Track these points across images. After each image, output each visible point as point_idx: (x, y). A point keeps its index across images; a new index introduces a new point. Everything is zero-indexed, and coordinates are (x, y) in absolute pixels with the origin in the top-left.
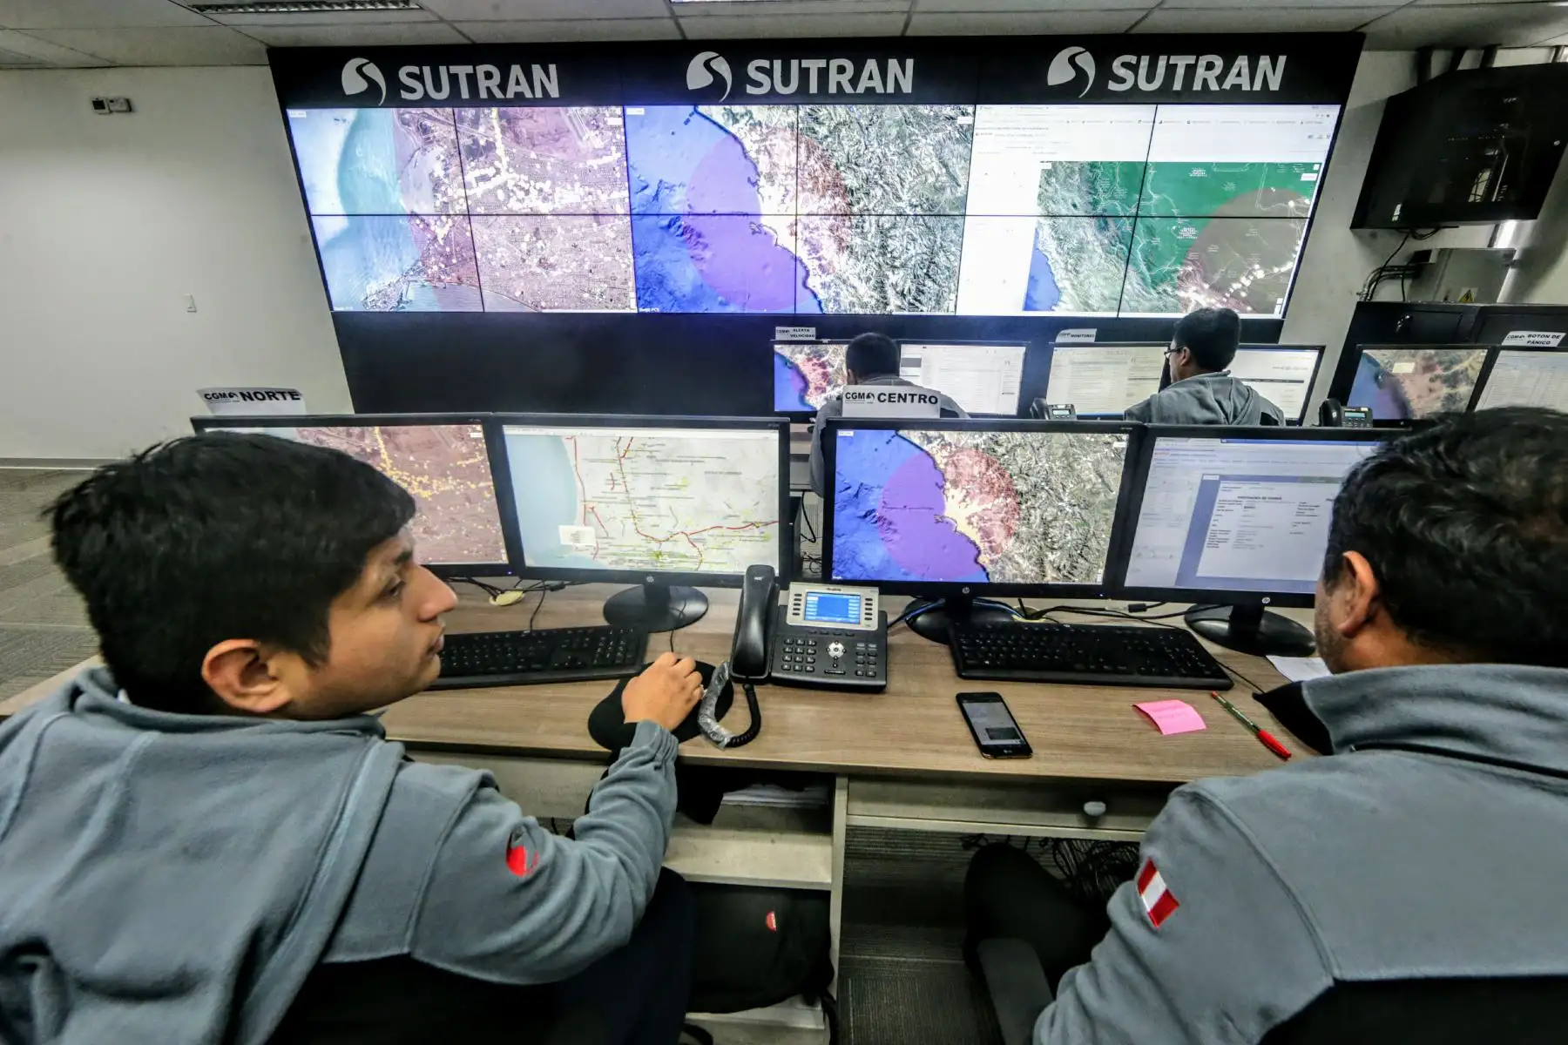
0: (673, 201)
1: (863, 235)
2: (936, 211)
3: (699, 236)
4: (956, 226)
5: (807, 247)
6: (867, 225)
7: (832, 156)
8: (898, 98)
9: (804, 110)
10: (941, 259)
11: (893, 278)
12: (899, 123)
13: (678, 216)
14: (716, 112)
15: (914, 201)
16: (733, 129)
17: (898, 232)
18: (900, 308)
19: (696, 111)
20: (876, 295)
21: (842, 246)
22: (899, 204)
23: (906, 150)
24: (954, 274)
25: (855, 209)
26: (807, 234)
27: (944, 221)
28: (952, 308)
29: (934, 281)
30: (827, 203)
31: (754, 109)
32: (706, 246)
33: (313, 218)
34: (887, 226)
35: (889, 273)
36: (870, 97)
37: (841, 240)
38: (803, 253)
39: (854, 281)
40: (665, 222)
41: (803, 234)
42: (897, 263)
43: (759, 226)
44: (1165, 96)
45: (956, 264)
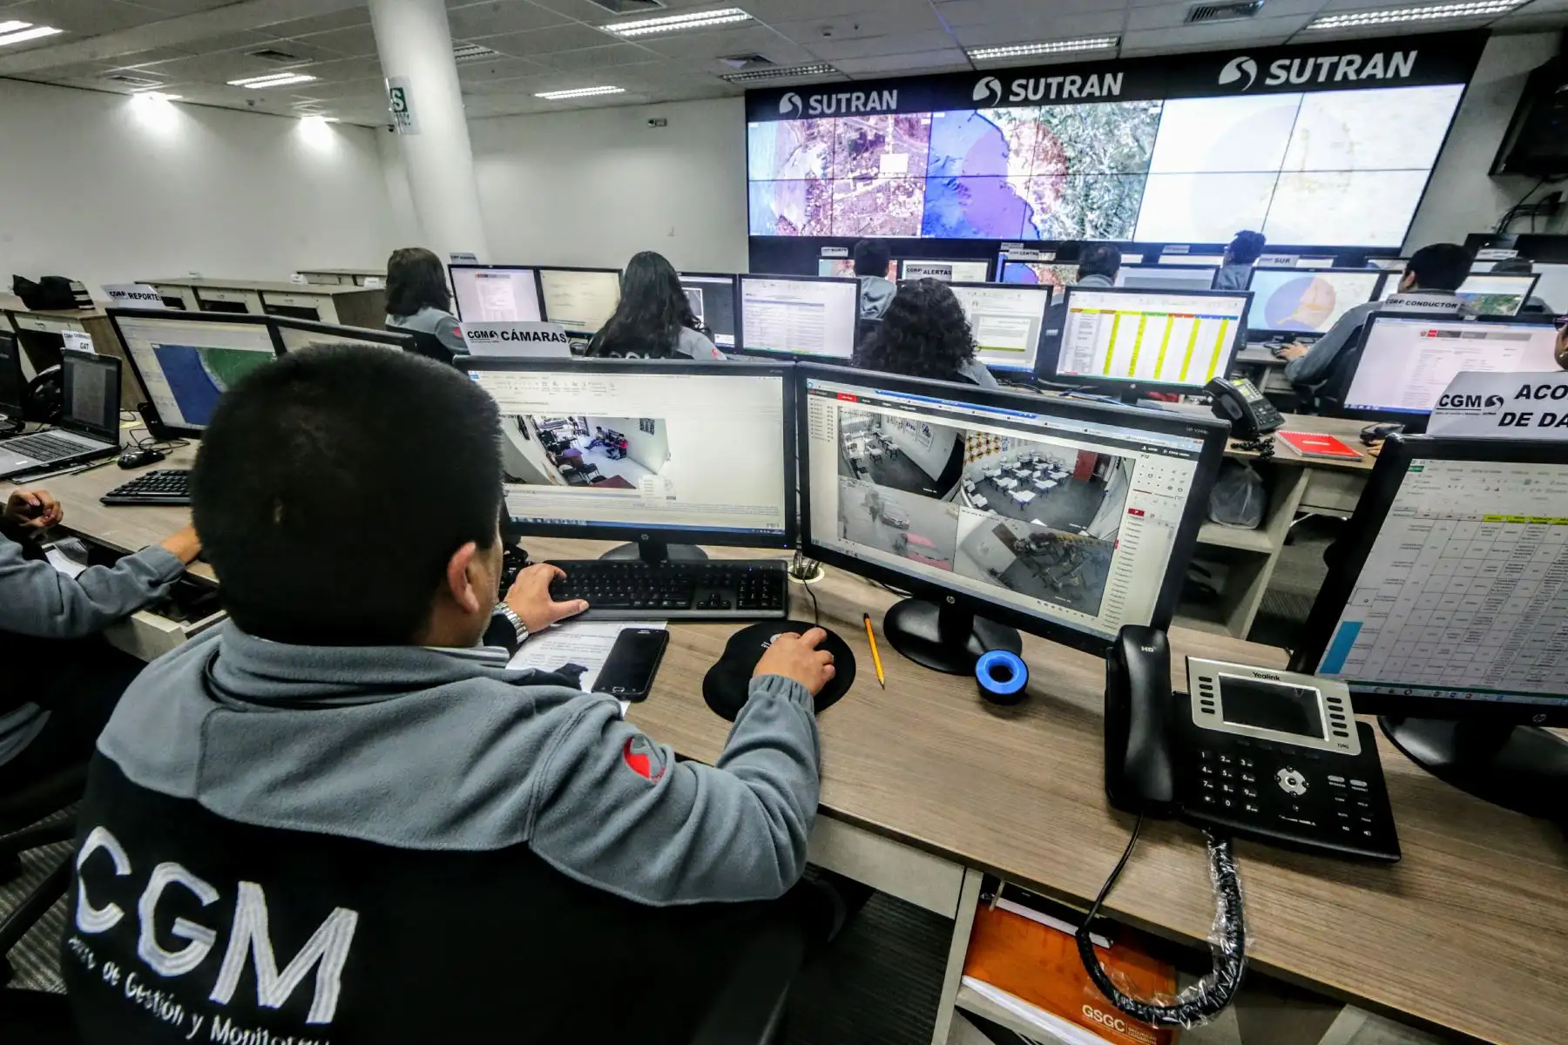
0: (953, 168)
1: (1074, 187)
2: (1127, 171)
3: (966, 190)
4: (1140, 181)
5: (1035, 196)
6: (1077, 182)
7: (1059, 137)
8: (1110, 98)
9: (1045, 108)
10: (1127, 204)
11: (1091, 216)
12: (1108, 115)
13: (955, 178)
14: (988, 113)
15: (1112, 165)
16: (997, 123)
17: (1098, 186)
18: (1094, 236)
19: (976, 113)
20: (1078, 228)
21: (1059, 195)
22: (1101, 167)
23: (1111, 131)
24: (1135, 214)
25: (1070, 171)
26: (1036, 188)
27: (1132, 178)
28: (1130, 237)
29: (1120, 218)
30: (1052, 167)
31: (1011, 109)
32: (969, 196)
33: (750, 183)
34: (1091, 181)
35: (1089, 213)
36: (1091, 99)
37: (1057, 191)
38: (1031, 199)
39: (1063, 218)
40: (946, 181)
41: (1033, 187)
42: (1095, 206)
43: (1006, 183)
44: (1312, 86)
45: (1137, 206)
